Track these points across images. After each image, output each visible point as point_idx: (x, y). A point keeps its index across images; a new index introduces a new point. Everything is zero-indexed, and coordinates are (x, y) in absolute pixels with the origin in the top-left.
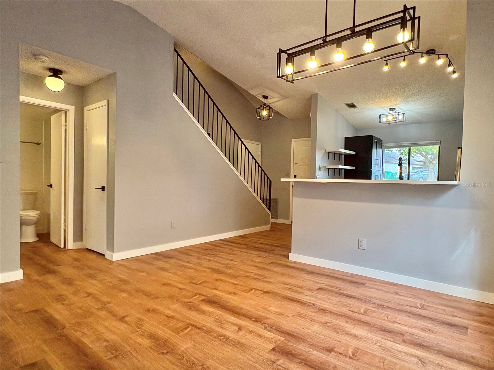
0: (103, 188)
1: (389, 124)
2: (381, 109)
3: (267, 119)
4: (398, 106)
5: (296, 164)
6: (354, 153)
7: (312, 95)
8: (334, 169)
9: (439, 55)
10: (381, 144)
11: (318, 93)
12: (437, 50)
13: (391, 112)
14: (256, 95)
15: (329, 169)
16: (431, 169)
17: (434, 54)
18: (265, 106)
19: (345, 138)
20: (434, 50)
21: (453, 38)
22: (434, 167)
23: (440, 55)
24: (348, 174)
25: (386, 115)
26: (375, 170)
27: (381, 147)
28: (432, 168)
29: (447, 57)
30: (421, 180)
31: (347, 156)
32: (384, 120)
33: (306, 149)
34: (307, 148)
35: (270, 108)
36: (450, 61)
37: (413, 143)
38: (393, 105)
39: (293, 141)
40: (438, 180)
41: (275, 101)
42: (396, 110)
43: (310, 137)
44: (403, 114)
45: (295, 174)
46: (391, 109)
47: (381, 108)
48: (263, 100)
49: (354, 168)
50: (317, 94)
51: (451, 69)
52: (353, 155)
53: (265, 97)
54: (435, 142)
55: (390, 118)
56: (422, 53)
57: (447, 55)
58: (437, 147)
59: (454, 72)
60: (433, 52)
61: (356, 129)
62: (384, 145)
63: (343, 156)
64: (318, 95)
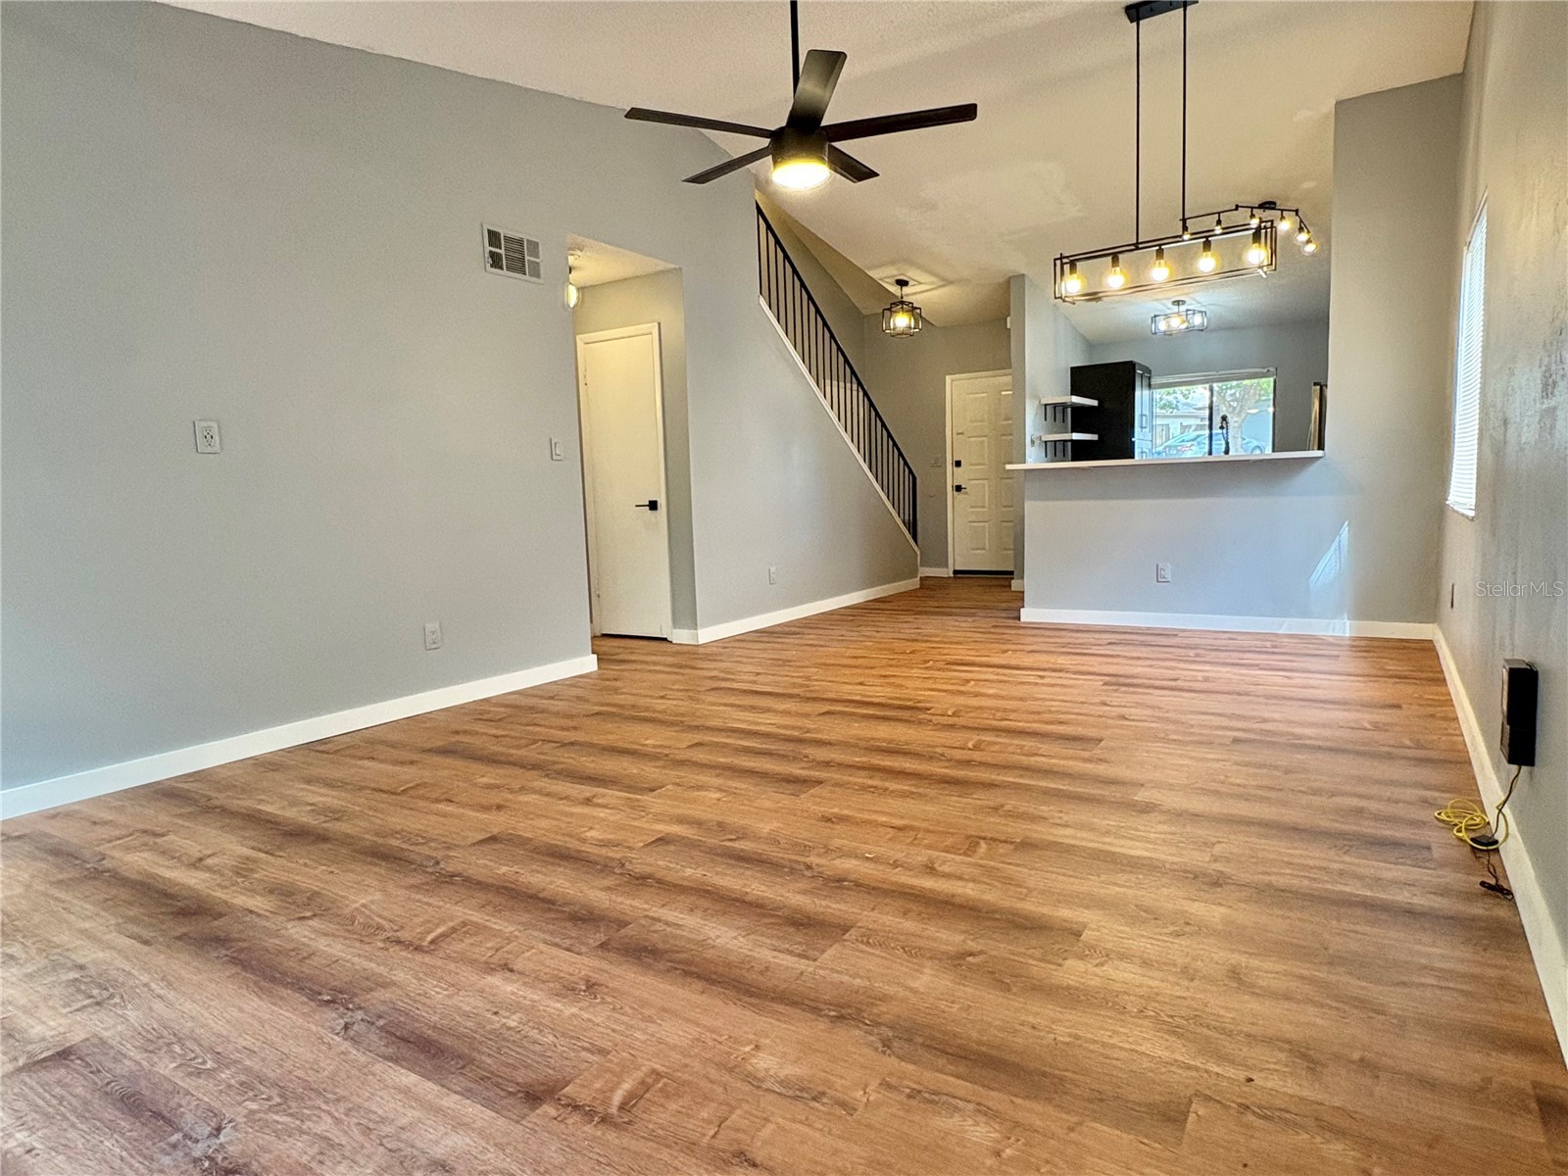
0: (653, 505)
1: (1170, 335)
2: (1155, 303)
3: (906, 334)
4: (1191, 295)
5: (958, 434)
6: (1095, 403)
7: (1010, 278)
8: (1055, 441)
9: (1282, 210)
10: (1149, 378)
11: (1026, 273)
12: (1278, 203)
13: (1175, 308)
14: (880, 280)
15: (1046, 442)
16: (1234, 427)
17: (1274, 209)
18: (900, 304)
19: (1072, 368)
20: (1274, 203)
21: (1308, 185)
22: (1242, 422)
23: (1284, 213)
24: (1080, 451)
25: (1167, 316)
26: (1140, 438)
27: (1150, 386)
28: (1236, 425)
29: (1297, 214)
30: (1258, 452)
31: (1077, 410)
32: (1162, 326)
33: (983, 398)
34: (984, 395)
35: (912, 309)
36: (1301, 221)
37: (1220, 373)
38: (1183, 295)
39: (948, 378)
40: (1274, 451)
41: (923, 291)
42: (1187, 303)
43: (1010, 367)
44: (1202, 312)
45: (956, 459)
46: (1178, 303)
47: (1157, 300)
48: (894, 289)
49: (1095, 437)
50: (1023, 275)
51: (1303, 237)
52: (1093, 407)
53: (902, 283)
54: (1265, 370)
55: (1177, 324)
56: (1252, 208)
57: (1297, 211)
58: (1272, 379)
59: (1309, 241)
60: (1273, 206)
61: (1090, 345)
62: (1155, 381)
63: (1069, 410)
64: (1026, 280)
